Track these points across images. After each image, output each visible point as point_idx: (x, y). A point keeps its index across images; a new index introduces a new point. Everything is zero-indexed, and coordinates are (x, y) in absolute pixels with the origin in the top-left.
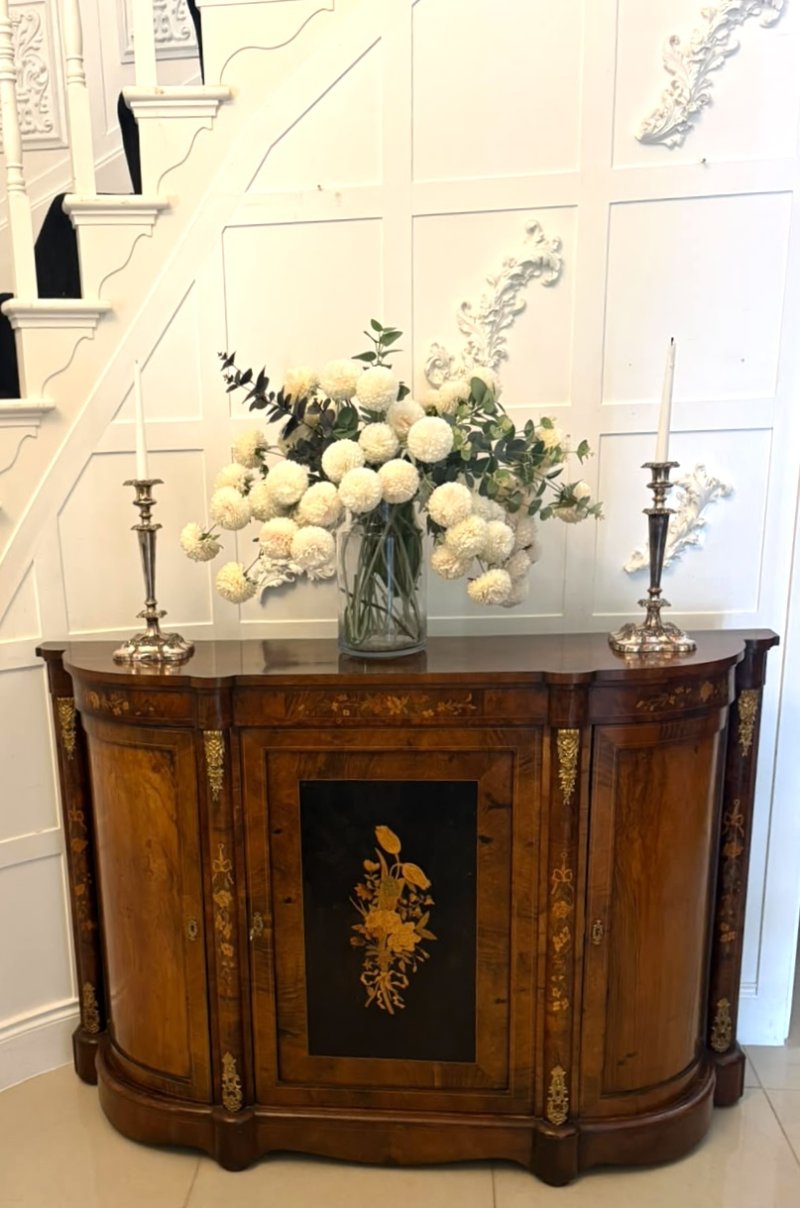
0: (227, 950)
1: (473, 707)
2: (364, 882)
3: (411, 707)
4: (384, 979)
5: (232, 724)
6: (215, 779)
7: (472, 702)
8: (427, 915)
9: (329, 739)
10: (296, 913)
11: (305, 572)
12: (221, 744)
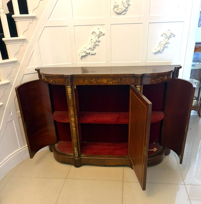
0: (74, 129)
3: (108, 81)
5: (72, 85)
6: (70, 96)
7: (120, 80)
11: (90, 53)
12: (70, 89)
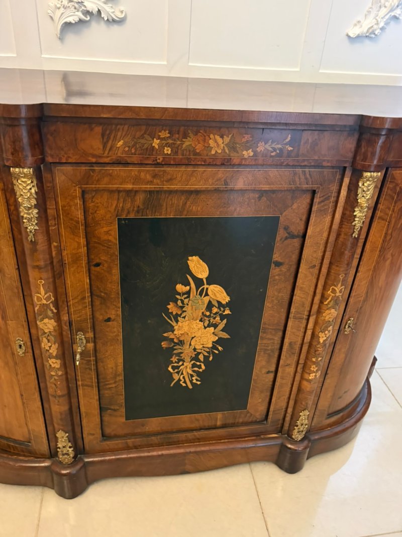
0: (55, 363)
1: (290, 149)
2: (176, 301)
3: (232, 146)
4: (186, 367)
5: (43, 160)
6: (29, 220)
7: (290, 143)
8: (225, 321)
9: (149, 177)
10: (116, 329)
11: (99, 11)
12: (32, 182)
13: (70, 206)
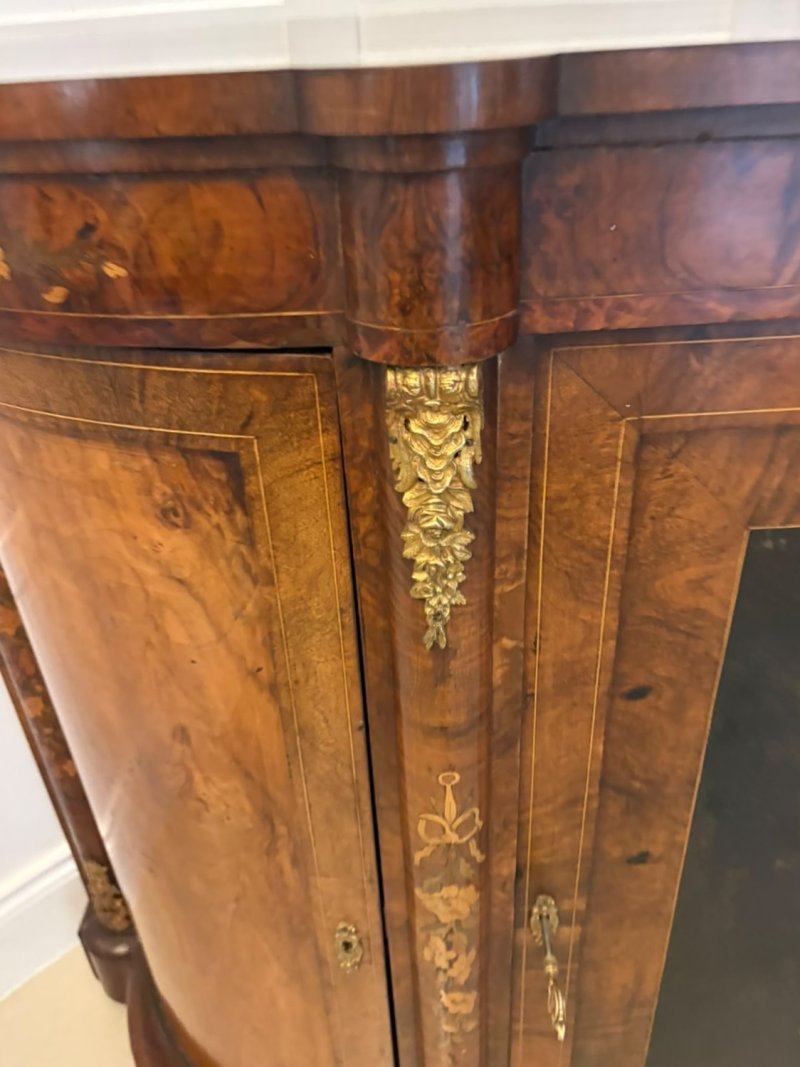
5: (515, 330)
12: (465, 426)
13: (583, 498)
